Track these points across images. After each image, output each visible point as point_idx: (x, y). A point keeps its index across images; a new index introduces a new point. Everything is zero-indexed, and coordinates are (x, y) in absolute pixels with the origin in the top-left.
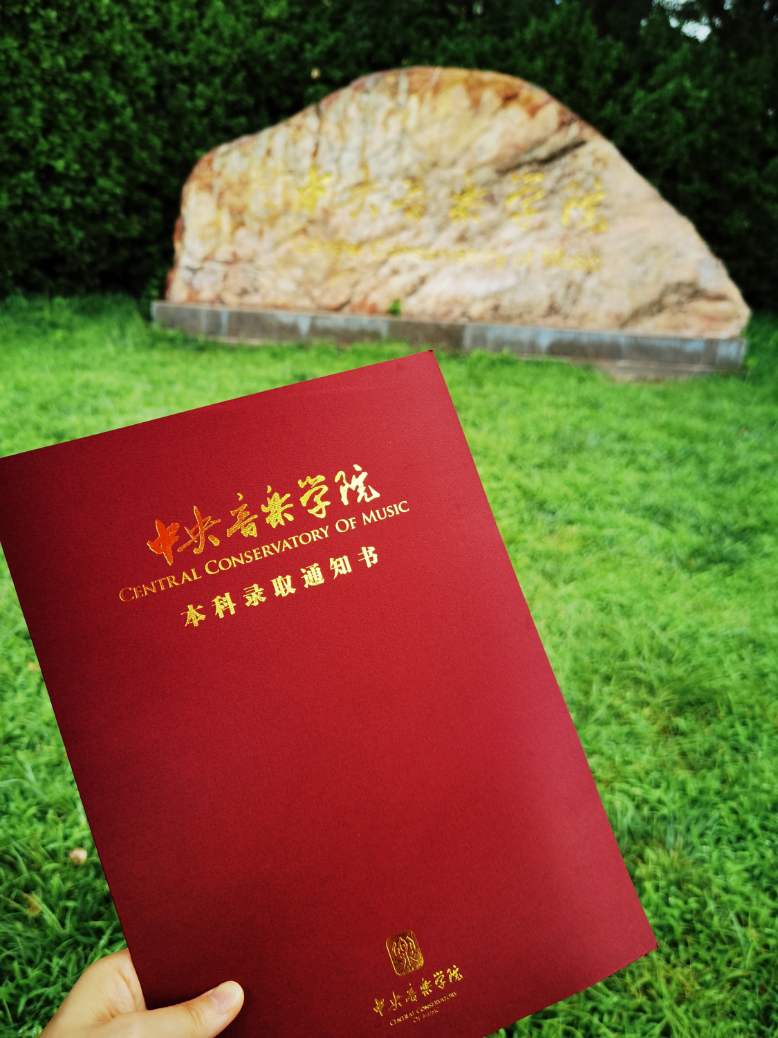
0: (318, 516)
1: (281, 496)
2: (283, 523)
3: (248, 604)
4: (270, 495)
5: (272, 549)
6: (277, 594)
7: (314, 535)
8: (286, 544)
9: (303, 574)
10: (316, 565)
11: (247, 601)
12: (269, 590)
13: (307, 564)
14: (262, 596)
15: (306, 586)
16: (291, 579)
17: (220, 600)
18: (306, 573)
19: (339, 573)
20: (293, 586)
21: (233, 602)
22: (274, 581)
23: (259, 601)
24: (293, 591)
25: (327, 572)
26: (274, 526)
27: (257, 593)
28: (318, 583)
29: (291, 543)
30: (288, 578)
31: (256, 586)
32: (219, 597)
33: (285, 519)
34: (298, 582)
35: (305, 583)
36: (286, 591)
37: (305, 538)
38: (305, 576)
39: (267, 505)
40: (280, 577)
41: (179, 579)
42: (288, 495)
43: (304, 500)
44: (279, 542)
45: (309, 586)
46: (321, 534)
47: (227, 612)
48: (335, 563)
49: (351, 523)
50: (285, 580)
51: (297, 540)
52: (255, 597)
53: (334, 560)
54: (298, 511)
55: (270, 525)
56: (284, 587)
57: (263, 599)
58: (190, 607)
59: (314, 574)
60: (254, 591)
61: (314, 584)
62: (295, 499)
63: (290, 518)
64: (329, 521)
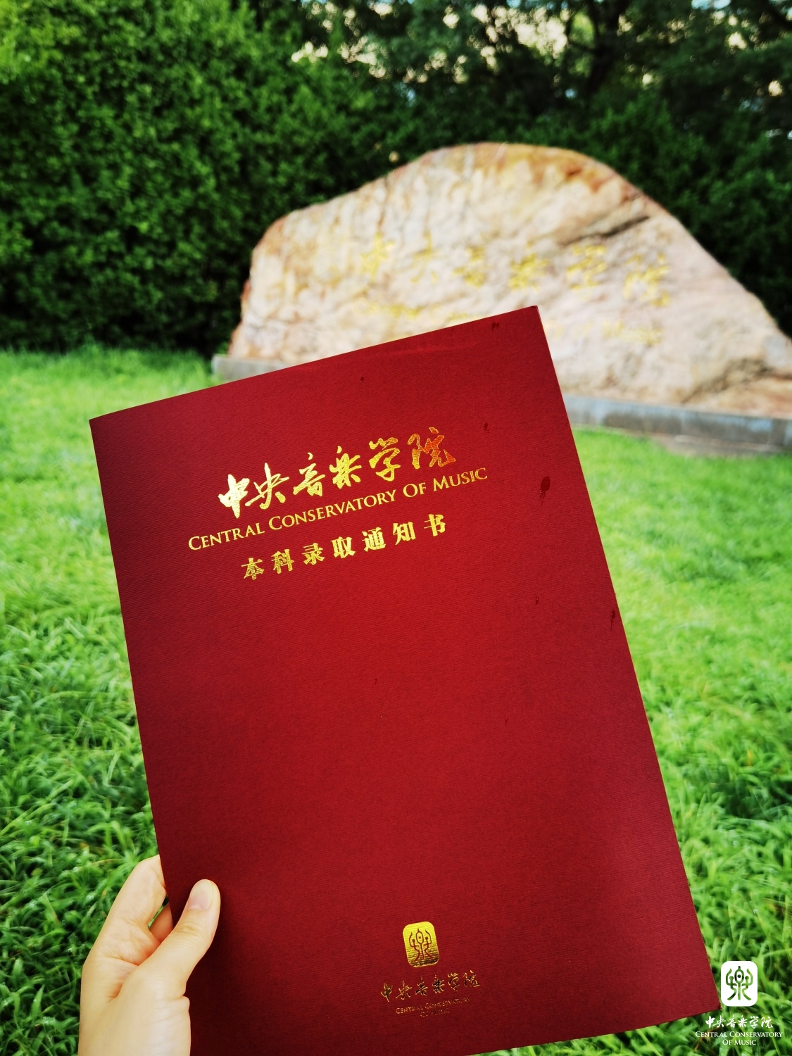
0: (386, 479)
1: (351, 457)
2: (349, 484)
3: (306, 562)
4: (340, 456)
5: (335, 510)
6: (336, 555)
7: (379, 499)
8: (350, 505)
9: (364, 537)
10: (378, 529)
11: (306, 559)
12: (328, 551)
13: (369, 527)
14: (320, 555)
15: (366, 549)
16: (352, 541)
17: (279, 556)
18: (367, 537)
19: (402, 539)
20: (353, 549)
21: (291, 559)
22: (334, 542)
23: (317, 560)
24: (352, 553)
25: (389, 537)
26: (340, 486)
27: (316, 553)
28: (378, 548)
29: (355, 505)
30: (349, 540)
31: (315, 545)
32: (278, 553)
33: (351, 480)
34: (358, 544)
35: (365, 546)
36: (345, 553)
37: (370, 501)
38: (366, 540)
39: (335, 466)
40: (340, 538)
41: (243, 533)
42: (357, 457)
43: (373, 463)
44: (344, 503)
45: (369, 549)
46: (388, 498)
47: (285, 568)
48: (399, 528)
49: (419, 489)
50: (346, 542)
51: (361, 502)
52: (314, 555)
53: (398, 526)
54: (365, 472)
55: (336, 485)
56: (344, 548)
57: (322, 559)
58: (251, 560)
59: (376, 537)
60: (314, 550)
61: (374, 549)
62: (364, 461)
63: (357, 479)
64: (397, 485)
